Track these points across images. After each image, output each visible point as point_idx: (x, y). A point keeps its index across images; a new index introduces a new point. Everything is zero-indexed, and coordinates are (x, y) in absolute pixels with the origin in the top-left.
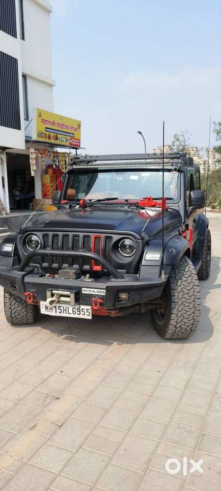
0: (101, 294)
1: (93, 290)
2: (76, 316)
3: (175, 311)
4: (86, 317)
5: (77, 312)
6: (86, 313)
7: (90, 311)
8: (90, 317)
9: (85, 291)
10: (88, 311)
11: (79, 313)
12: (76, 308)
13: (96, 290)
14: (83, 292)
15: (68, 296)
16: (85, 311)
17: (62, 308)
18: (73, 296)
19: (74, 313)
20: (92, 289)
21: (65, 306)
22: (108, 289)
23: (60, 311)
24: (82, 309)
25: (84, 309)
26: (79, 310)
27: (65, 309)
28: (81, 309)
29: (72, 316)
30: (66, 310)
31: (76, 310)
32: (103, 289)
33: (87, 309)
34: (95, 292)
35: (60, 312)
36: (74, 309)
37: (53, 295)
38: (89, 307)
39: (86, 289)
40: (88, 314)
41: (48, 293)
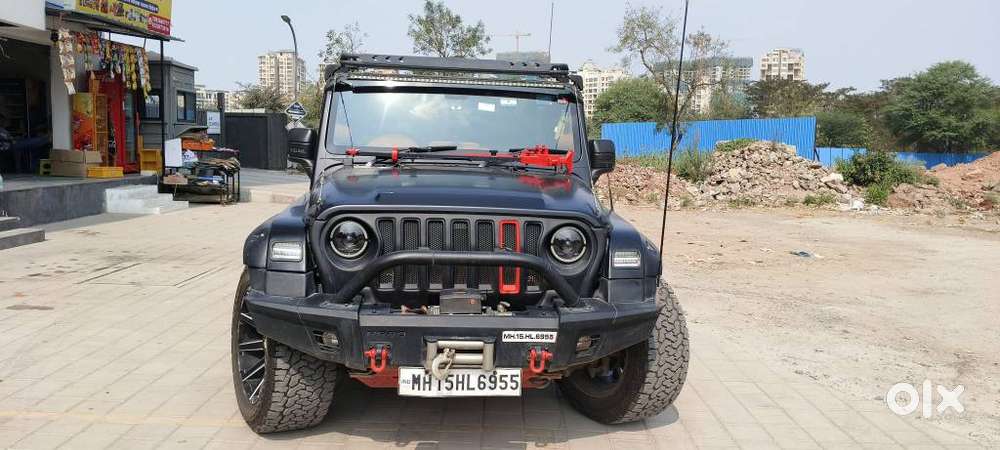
0: (544, 340)
1: (528, 333)
2: (487, 392)
3: (653, 367)
4: (509, 392)
5: (488, 384)
6: (510, 384)
7: (518, 379)
8: (517, 393)
9: (511, 337)
10: (514, 379)
11: (493, 385)
12: (488, 375)
13: (534, 334)
14: (504, 340)
15: (480, 351)
16: (508, 379)
17: (454, 380)
18: (489, 349)
19: (482, 386)
20: (524, 333)
21: (460, 372)
22: (563, 330)
23: (448, 385)
24: (501, 376)
25: (506, 376)
26: (493, 379)
27: (460, 380)
28: (498, 376)
29: (478, 393)
30: (463, 382)
31: (487, 381)
32: (552, 330)
33: (512, 376)
34: (531, 337)
35: (449, 387)
36: (482, 379)
37: (440, 351)
38: (517, 371)
39: (512, 333)
40: (514, 385)
41: (432, 348)
